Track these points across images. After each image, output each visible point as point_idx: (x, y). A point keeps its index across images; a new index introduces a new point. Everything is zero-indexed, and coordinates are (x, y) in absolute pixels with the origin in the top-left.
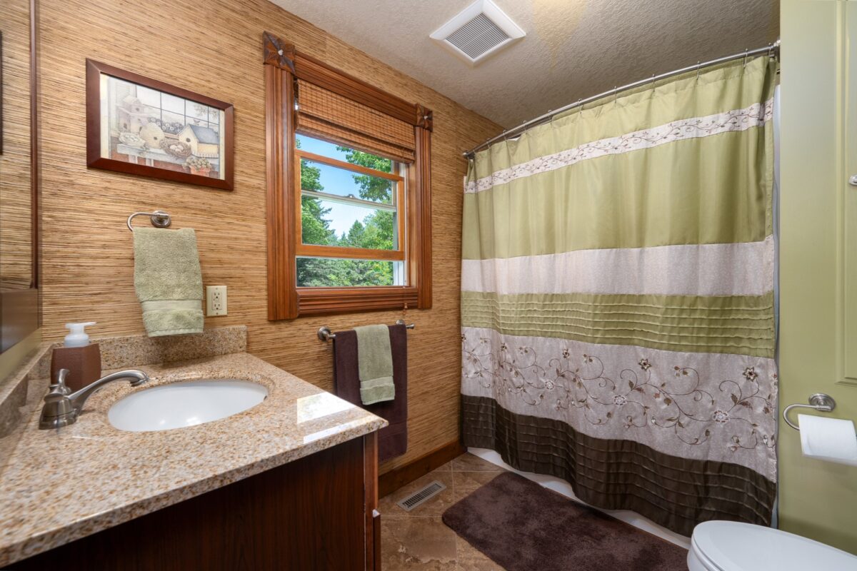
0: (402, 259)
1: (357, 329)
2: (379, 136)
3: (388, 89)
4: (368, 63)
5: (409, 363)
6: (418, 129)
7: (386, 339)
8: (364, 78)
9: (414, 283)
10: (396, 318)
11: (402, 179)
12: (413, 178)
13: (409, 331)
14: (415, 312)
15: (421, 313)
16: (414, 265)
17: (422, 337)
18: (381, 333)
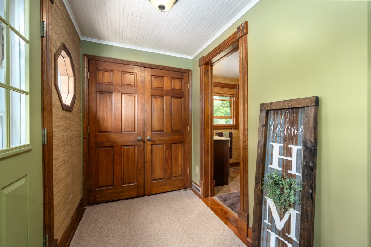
0: (232, 118)
1: (223, 132)
2: (227, 93)
3: (229, 83)
4: (225, 79)
5: (233, 141)
6: (236, 89)
7: (228, 135)
8: (224, 82)
9: (234, 123)
10: (230, 131)
11: (232, 101)
12: (234, 100)
13: (233, 134)
14: (235, 130)
15: (236, 130)
16: (234, 119)
17: (236, 136)
18: (227, 133)
